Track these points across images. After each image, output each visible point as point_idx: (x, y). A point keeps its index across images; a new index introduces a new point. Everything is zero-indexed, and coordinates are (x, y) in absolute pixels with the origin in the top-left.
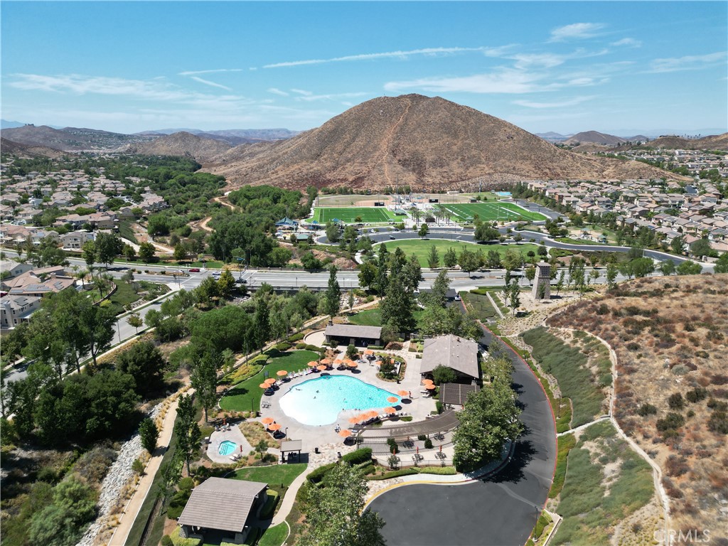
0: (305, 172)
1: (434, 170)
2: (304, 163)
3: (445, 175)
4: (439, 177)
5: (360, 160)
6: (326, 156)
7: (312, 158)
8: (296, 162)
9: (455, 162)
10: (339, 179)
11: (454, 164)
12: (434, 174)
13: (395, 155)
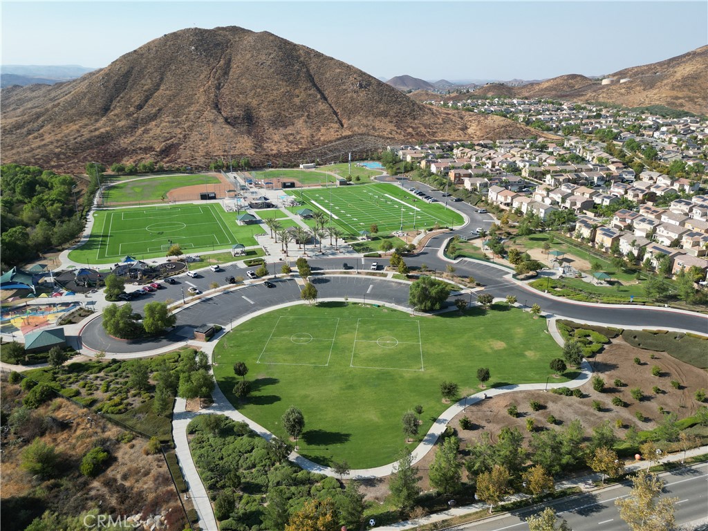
0: (86, 135)
1: (276, 131)
2: (85, 121)
3: (291, 138)
4: (284, 143)
5: (170, 118)
6: (117, 111)
7: (97, 114)
8: (73, 121)
9: (301, 121)
10: (141, 149)
11: (300, 123)
12: (276, 138)
13: (219, 111)
